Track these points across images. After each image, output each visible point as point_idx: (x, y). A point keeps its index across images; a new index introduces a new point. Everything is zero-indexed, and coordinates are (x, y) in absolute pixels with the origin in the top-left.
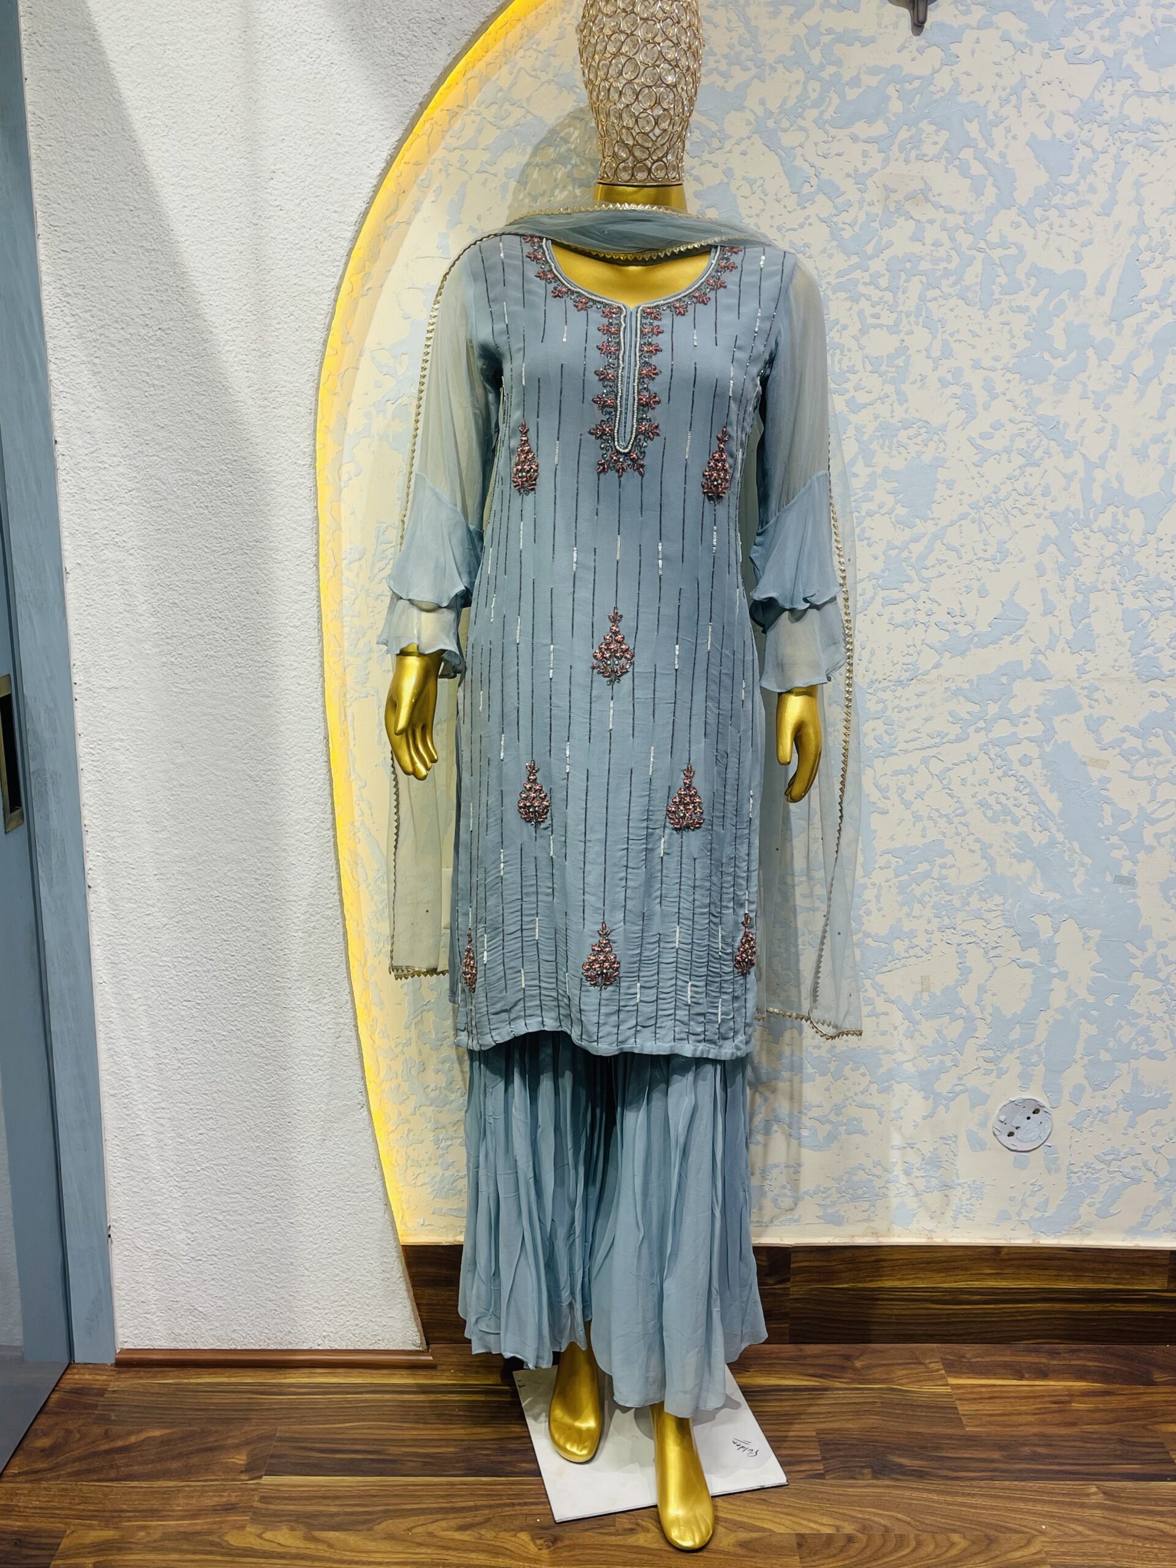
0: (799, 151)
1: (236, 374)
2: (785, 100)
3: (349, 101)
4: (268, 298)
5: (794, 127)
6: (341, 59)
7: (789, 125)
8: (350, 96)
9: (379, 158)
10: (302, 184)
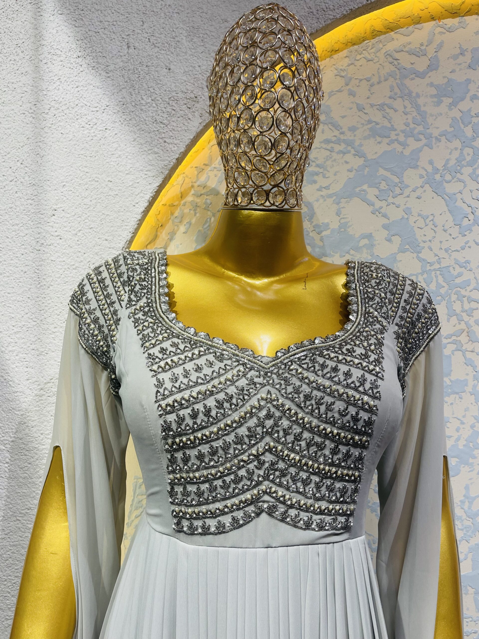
0: (459, 196)
1: (17, 369)
2: (448, 160)
3: (120, 156)
4: (46, 308)
5: (455, 179)
6: (114, 126)
7: (451, 178)
8: (120, 153)
9: (143, 199)
10: (78, 219)
